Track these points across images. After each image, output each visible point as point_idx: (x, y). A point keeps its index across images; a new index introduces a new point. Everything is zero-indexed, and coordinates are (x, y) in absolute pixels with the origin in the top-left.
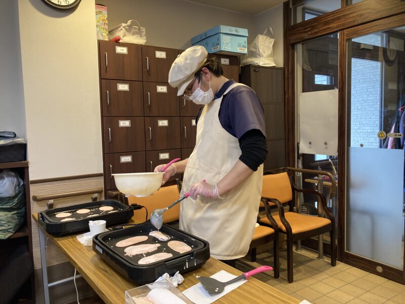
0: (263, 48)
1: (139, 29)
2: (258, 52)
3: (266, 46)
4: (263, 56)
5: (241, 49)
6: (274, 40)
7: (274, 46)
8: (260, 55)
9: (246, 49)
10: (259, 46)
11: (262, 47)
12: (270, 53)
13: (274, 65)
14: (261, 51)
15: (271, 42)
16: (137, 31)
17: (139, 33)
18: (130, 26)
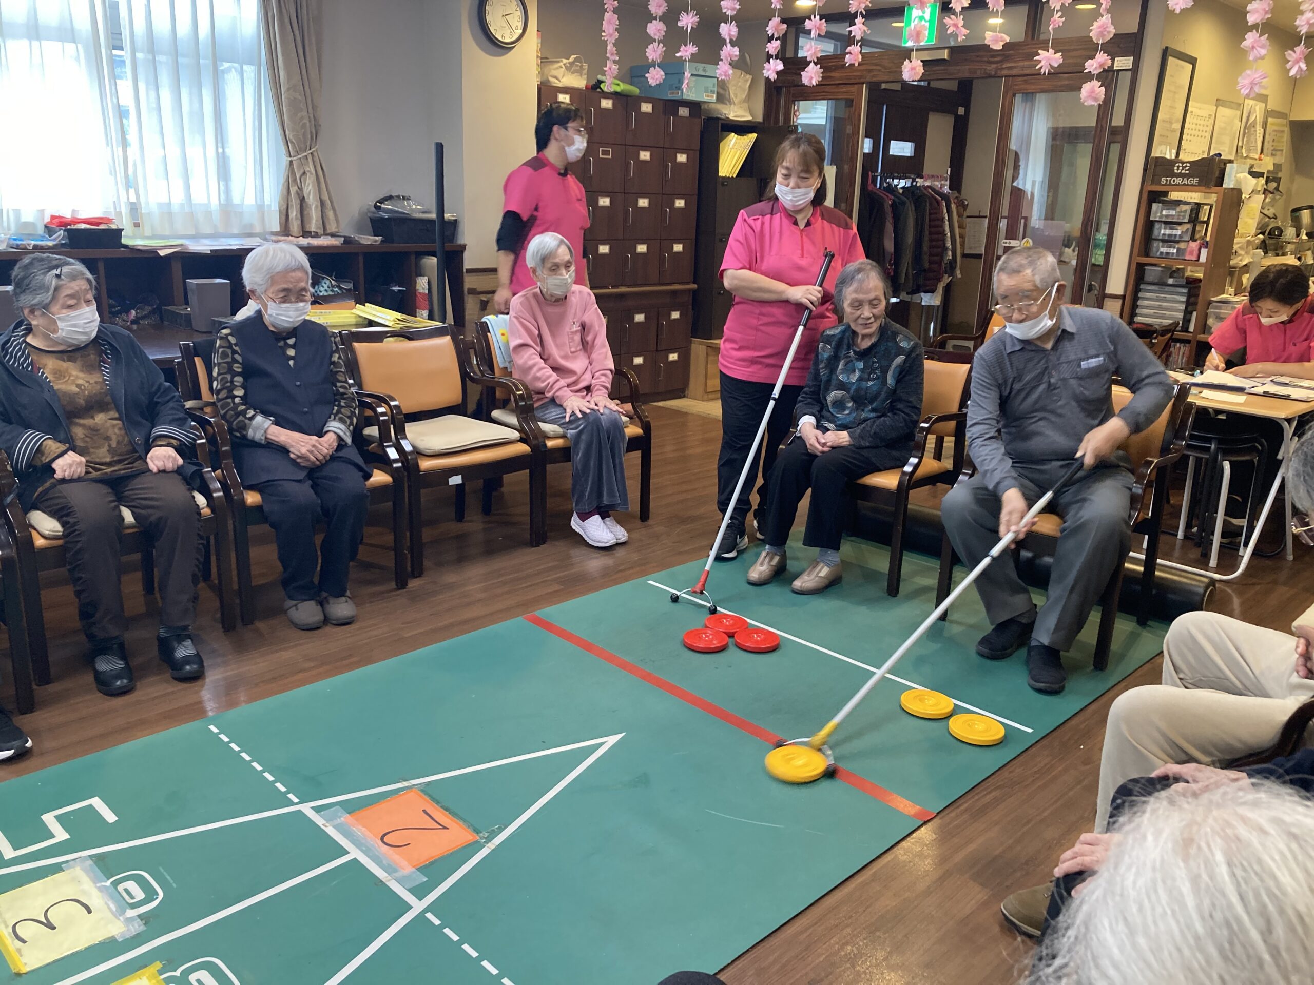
0: (735, 90)
1: (581, 66)
2: (727, 96)
3: (740, 87)
4: (734, 104)
5: (708, 96)
6: (751, 77)
7: (750, 87)
8: (730, 102)
9: (715, 96)
10: (730, 87)
11: (734, 88)
12: (744, 97)
13: (750, 118)
14: (732, 96)
15: (747, 81)
16: (579, 68)
17: (580, 72)
18: (572, 64)
